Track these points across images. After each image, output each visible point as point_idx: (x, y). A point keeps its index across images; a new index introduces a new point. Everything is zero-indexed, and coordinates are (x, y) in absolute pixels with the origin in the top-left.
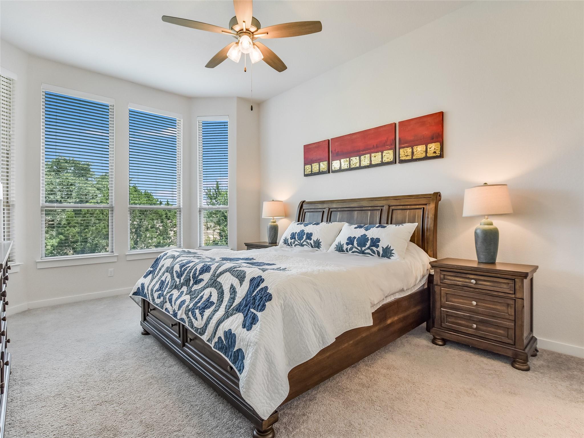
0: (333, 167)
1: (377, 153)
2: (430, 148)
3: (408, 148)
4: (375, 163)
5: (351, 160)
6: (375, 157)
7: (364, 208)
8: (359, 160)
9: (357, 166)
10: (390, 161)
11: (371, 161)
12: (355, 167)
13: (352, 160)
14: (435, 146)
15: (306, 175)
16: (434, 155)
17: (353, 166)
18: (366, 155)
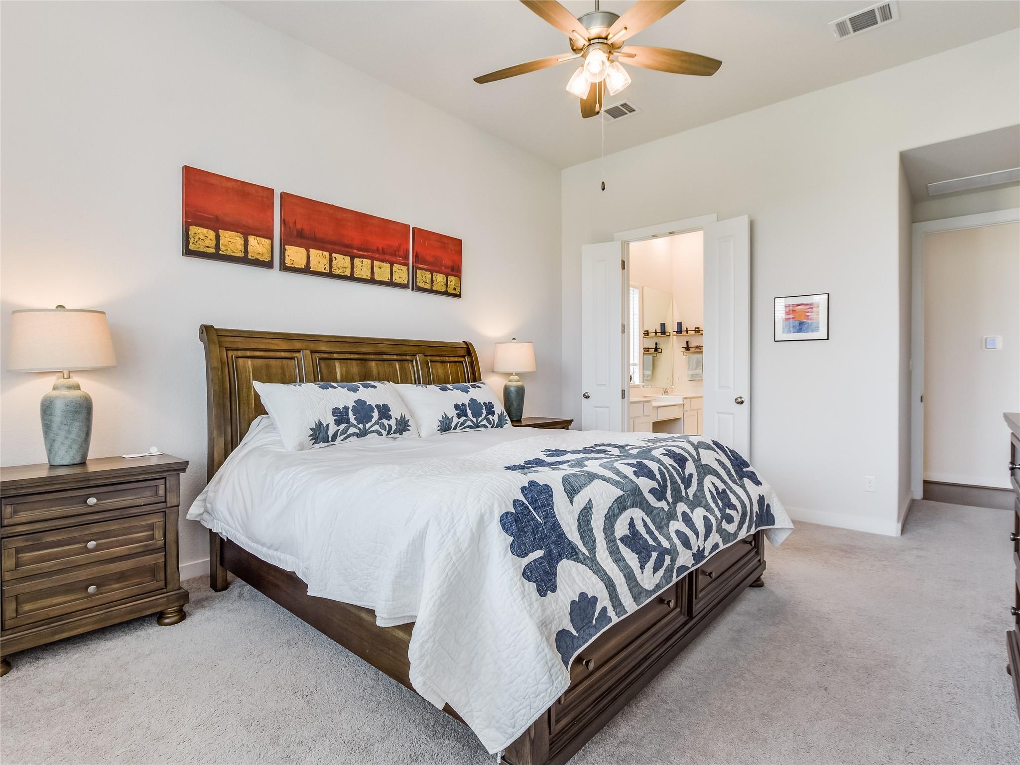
0: (287, 257)
1: (383, 262)
2: (451, 282)
3: (427, 271)
4: (380, 279)
5: (334, 259)
6: (380, 268)
7: (385, 357)
8: (350, 264)
9: (345, 274)
10: (403, 283)
11: (372, 273)
12: (343, 274)
13: (336, 259)
14: (455, 281)
15: (188, 252)
16: (454, 292)
17: (338, 272)
18: (364, 260)
